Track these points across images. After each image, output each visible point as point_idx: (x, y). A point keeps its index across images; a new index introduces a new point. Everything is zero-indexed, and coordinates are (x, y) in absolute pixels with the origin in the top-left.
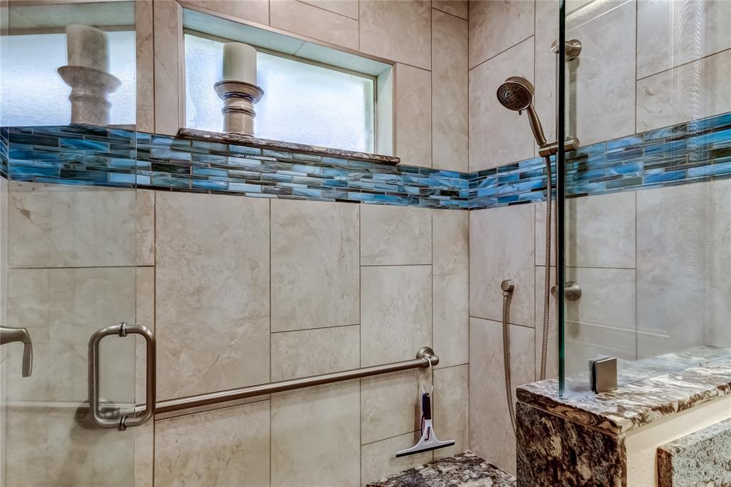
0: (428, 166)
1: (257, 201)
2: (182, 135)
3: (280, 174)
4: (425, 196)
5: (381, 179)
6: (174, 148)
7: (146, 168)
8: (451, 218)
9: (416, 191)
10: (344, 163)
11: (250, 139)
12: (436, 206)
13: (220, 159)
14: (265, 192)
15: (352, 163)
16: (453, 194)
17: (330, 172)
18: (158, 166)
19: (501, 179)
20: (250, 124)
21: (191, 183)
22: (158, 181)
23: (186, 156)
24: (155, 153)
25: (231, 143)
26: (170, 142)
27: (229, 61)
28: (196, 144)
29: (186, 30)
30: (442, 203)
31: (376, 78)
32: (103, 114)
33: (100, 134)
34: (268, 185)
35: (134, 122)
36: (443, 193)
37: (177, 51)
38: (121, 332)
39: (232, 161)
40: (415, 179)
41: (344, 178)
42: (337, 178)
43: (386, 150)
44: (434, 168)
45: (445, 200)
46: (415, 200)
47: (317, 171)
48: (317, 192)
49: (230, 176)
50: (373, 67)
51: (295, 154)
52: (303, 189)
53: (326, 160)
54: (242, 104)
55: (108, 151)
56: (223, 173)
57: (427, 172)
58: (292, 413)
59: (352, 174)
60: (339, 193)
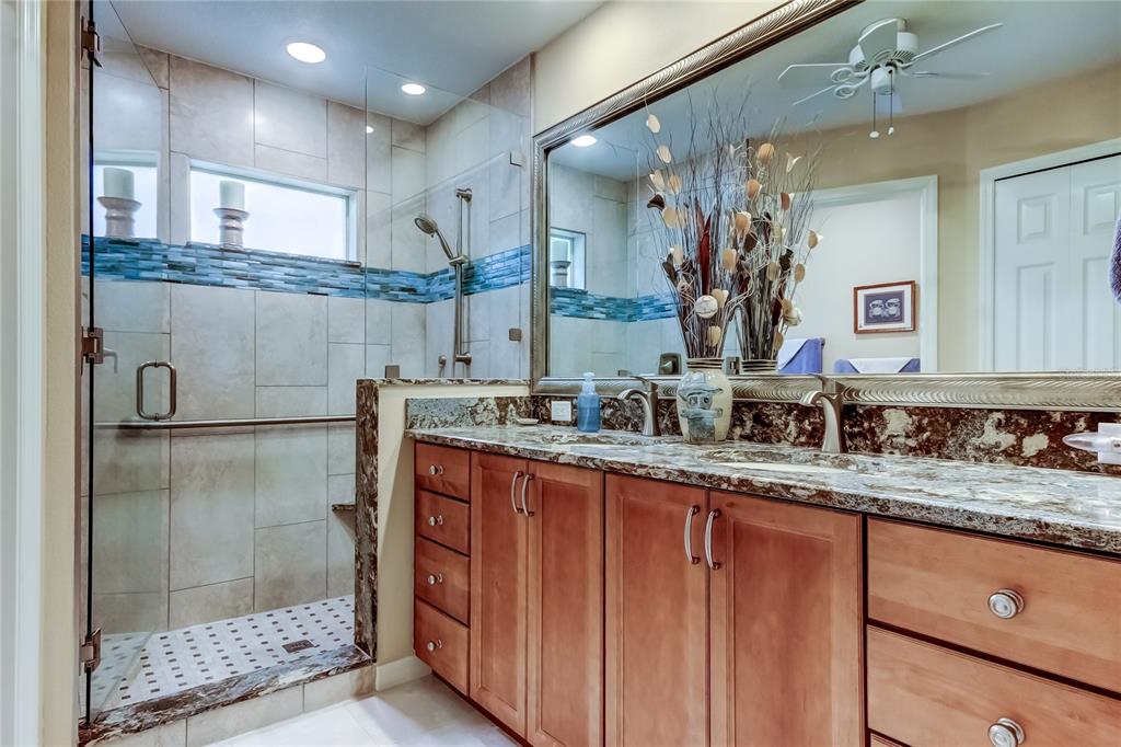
0: (388, 268)
1: (245, 292)
2: (189, 246)
3: (262, 273)
4: (385, 291)
5: (346, 278)
6: (184, 255)
7: (165, 268)
8: (409, 310)
9: (377, 287)
10: (315, 265)
11: (239, 248)
12: (395, 299)
13: (217, 262)
14: (251, 285)
15: (322, 266)
16: (412, 291)
17: (303, 272)
18: (173, 266)
19: (441, 279)
20: (240, 237)
21: (196, 278)
22: (172, 277)
23: (192, 260)
24: (170, 258)
25: (224, 252)
26: (180, 250)
27: (225, 191)
28: (199, 251)
29: (192, 168)
30: (400, 297)
31: (347, 198)
32: (132, 233)
33: (134, 244)
34: (255, 281)
35: (155, 236)
36: (403, 290)
37: (184, 176)
38: (156, 365)
39: (225, 263)
40: (376, 278)
41: (315, 277)
42: (309, 277)
43: (353, 258)
44: (395, 270)
45: (403, 295)
46: (376, 294)
47: (292, 271)
48: (293, 287)
49: (224, 274)
50: (343, 191)
51: (274, 260)
52: (282, 284)
53: (300, 263)
54: (234, 223)
55: (138, 255)
56: (220, 271)
57: (387, 273)
58: (272, 445)
59: (322, 274)
60: (311, 289)
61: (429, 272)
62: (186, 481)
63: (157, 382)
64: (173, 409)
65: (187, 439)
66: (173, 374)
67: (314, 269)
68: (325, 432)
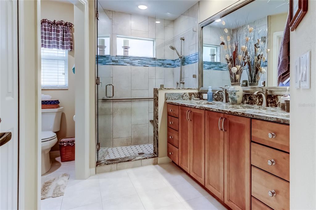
0: (164, 59)
1: (129, 66)
2: (116, 56)
3: (133, 62)
4: (163, 65)
5: (153, 62)
6: (115, 58)
7: (111, 62)
8: (169, 70)
9: (161, 64)
10: (145, 59)
11: (128, 56)
12: (166, 67)
13: (122, 60)
14: (130, 65)
15: (147, 59)
16: (170, 64)
17: (142, 61)
18: (113, 61)
19: (177, 61)
20: (128, 53)
21: (118, 64)
22: (113, 64)
23: (117, 59)
24: (113, 59)
25: (124, 57)
27: (125, 42)
28: (119, 57)
29: (117, 37)
30: (167, 66)
31: (153, 41)
32: (104, 53)
33: (105, 57)
34: (132, 64)
35: (109, 54)
36: (167, 64)
37: (116, 39)
38: (110, 85)
39: (125, 60)
40: (160, 62)
41: (145, 62)
42: (144, 62)
43: (155, 57)
44: (165, 59)
45: (168, 66)
46: (161, 66)
47: (140, 61)
48: (140, 65)
49: (124, 62)
50: (152, 39)
51: (135, 58)
52: (137, 64)
53: (142, 59)
54: (126, 50)
55: (106, 59)
56: (123, 62)
57: (163, 60)
59: (147, 61)
60: (145, 65)
61: (174, 59)
62: (116, 112)
63: (110, 88)
64: (113, 95)
65: (116, 103)
66: (113, 87)
67: (145, 60)
68: (148, 101)
